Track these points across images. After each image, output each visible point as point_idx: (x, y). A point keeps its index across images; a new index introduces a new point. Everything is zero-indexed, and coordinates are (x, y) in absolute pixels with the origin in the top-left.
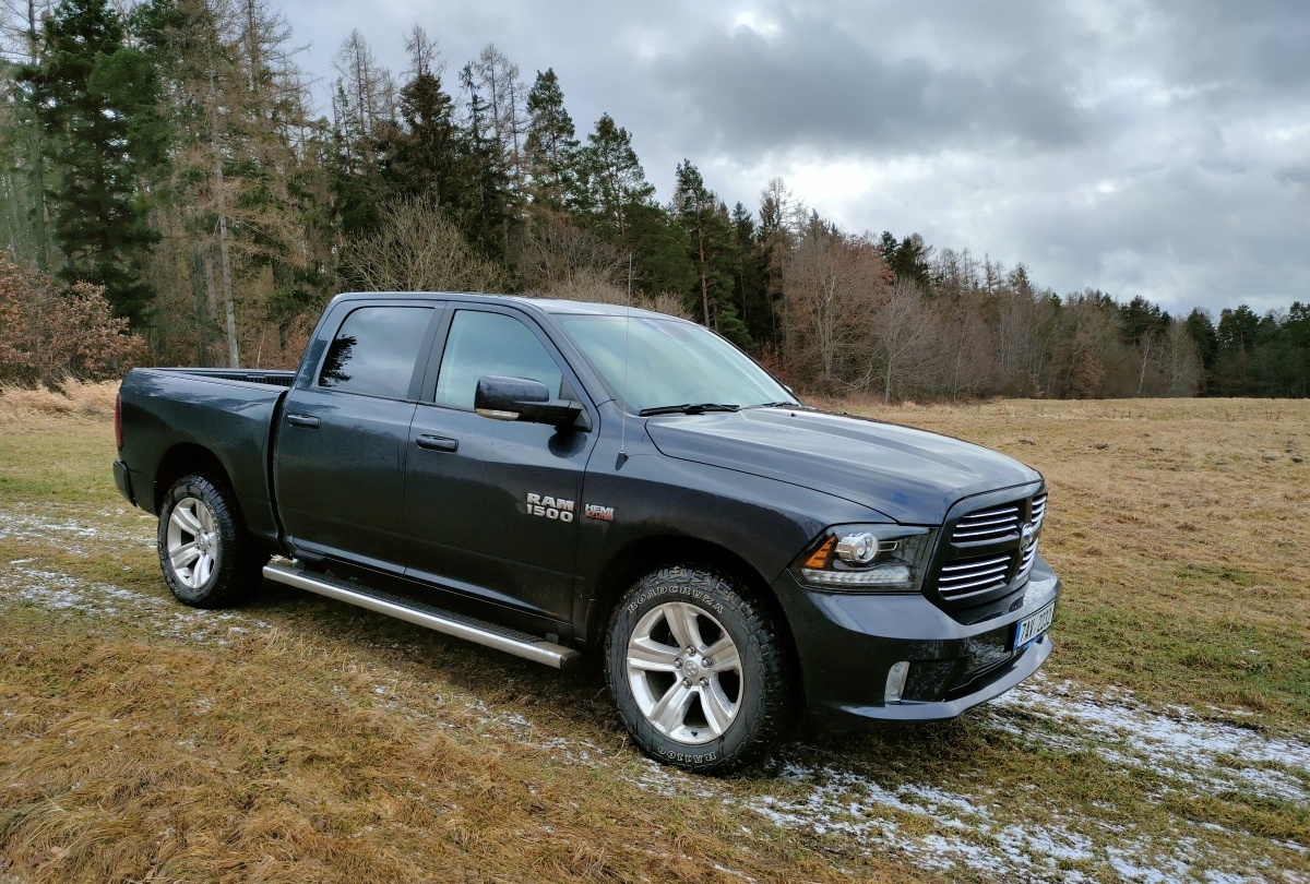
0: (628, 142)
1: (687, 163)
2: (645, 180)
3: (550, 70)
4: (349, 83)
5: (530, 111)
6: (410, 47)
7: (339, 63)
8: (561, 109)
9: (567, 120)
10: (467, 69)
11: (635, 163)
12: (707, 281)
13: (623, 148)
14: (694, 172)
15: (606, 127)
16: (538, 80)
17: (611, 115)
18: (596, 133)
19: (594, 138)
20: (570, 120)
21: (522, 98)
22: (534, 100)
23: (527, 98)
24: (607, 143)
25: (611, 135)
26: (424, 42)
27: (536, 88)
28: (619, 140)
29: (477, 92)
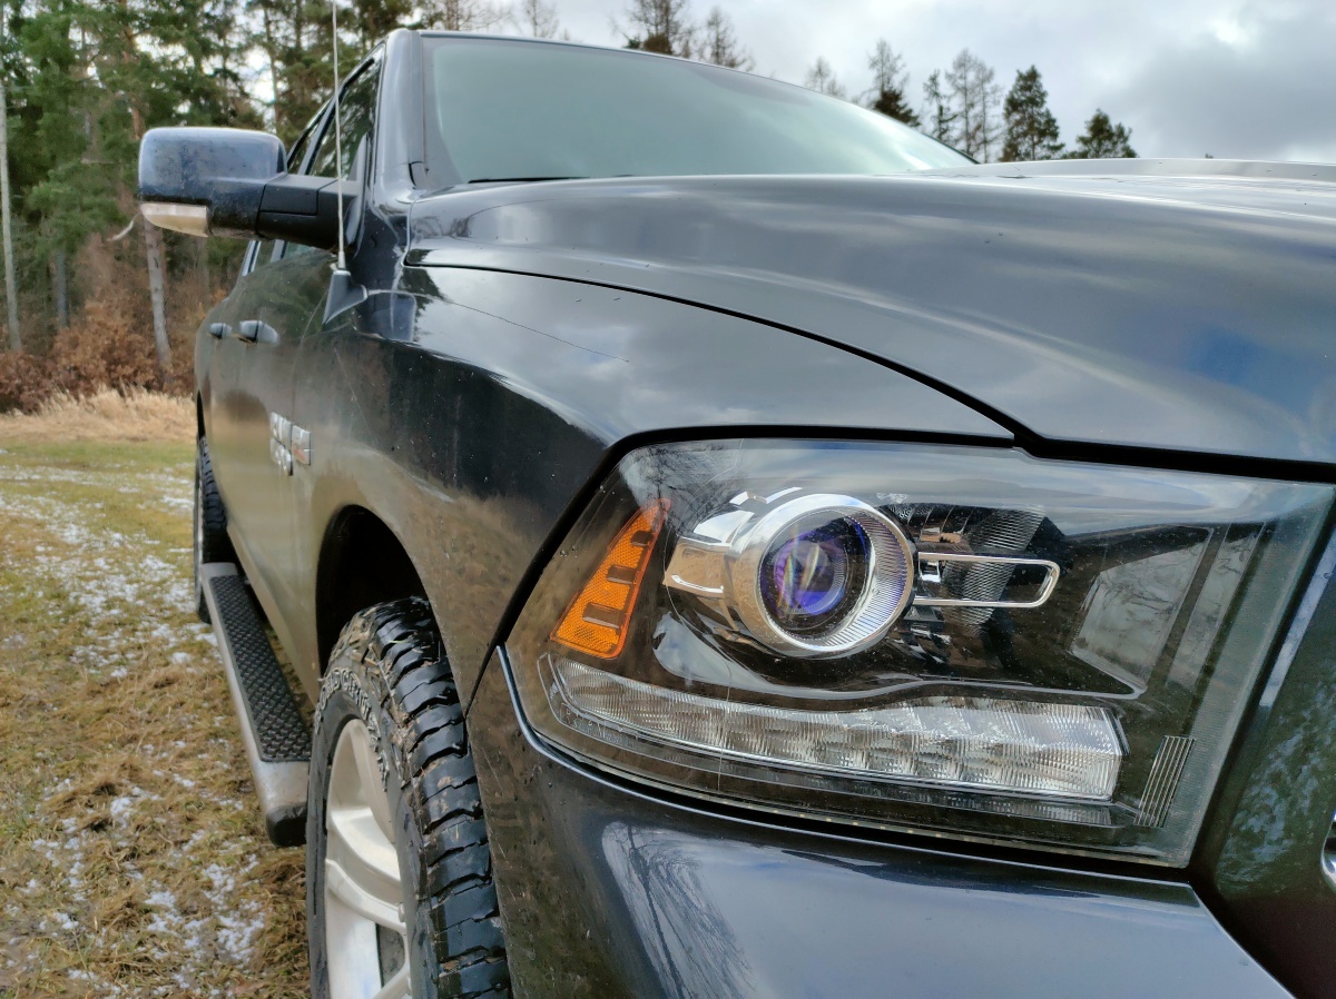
0: (1126, 139)
3: (1033, 67)
5: (1008, 114)
6: (874, 64)
8: (1043, 110)
9: (1051, 122)
10: (933, 79)
13: (1121, 144)
15: (1100, 127)
16: (1018, 80)
17: (1106, 111)
18: (1086, 134)
19: (1083, 140)
20: (1054, 121)
21: (996, 103)
22: (1013, 105)
23: (1003, 102)
24: (1100, 144)
25: (1106, 134)
26: (888, 56)
27: (1015, 90)
28: (1115, 139)
29: (944, 103)
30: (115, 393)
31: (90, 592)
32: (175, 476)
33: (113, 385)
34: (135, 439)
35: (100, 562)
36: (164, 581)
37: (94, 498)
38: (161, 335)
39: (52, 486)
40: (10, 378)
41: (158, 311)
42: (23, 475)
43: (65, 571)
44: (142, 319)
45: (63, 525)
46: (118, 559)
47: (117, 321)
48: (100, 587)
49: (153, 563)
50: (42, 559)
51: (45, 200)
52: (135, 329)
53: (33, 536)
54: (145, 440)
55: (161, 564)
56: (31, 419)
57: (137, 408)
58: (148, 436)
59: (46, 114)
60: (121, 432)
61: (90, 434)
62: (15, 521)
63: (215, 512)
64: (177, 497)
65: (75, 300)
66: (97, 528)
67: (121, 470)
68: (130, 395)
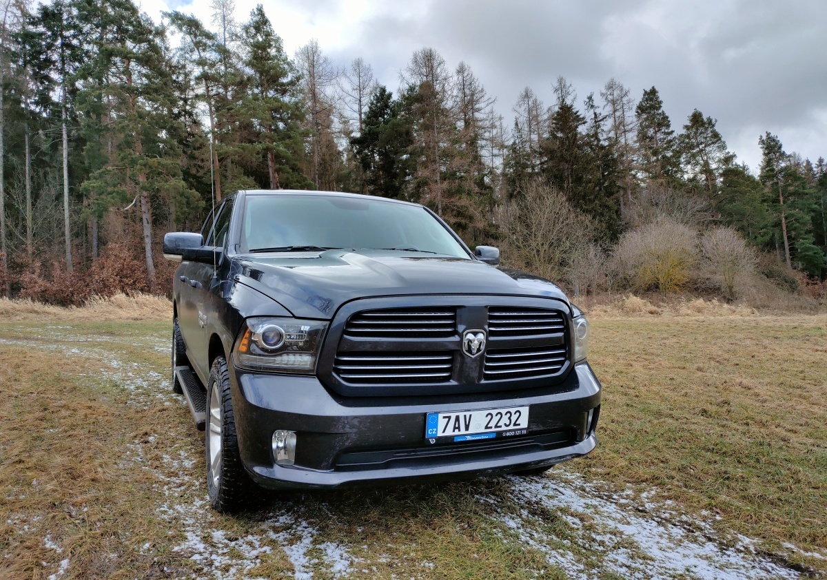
0: (713, 126)
1: (768, 134)
2: (727, 151)
3: (653, 87)
4: (523, 119)
5: (639, 115)
6: (556, 90)
7: (517, 108)
8: (660, 111)
9: (665, 118)
10: (590, 98)
11: (720, 139)
12: (786, 218)
13: (710, 130)
14: (774, 140)
15: (697, 119)
16: (644, 95)
17: (699, 110)
18: (689, 123)
19: (687, 127)
20: (667, 117)
21: (630, 109)
22: (641, 109)
23: (635, 108)
24: (697, 129)
25: (701, 123)
26: (564, 86)
27: (643, 101)
28: (707, 126)
29: (598, 111)
30: (124, 295)
31: (128, 385)
32: (159, 338)
33: (123, 290)
34: (136, 319)
35: (130, 374)
36: (159, 380)
37: (121, 348)
38: (150, 261)
39: (100, 344)
40: (67, 287)
41: (148, 248)
42: (83, 339)
43: (116, 377)
44: (139, 252)
45: (110, 361)
46: (138, 372)
47: (125, 254)
48: (132, 383)
49: (153, 374)
50: (105, 373)
51: (87, 190)
52: (135, 258)
53: (97, 365)
54: (141, 319)
55: (156, 374)
56: (80, 309)
57: (137, 303)
58: (143, 317)
59: (88, 143)
60: (129, 315)
61: (112, 317)
62: (88, 359)
63: (181, 347)
64: (161, 347)
65: (102, 242)
66: (127, 361)
67: (131, 335)
68: (133, 295)
